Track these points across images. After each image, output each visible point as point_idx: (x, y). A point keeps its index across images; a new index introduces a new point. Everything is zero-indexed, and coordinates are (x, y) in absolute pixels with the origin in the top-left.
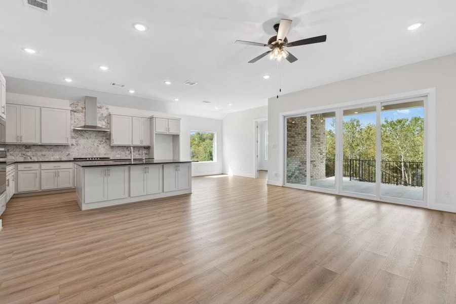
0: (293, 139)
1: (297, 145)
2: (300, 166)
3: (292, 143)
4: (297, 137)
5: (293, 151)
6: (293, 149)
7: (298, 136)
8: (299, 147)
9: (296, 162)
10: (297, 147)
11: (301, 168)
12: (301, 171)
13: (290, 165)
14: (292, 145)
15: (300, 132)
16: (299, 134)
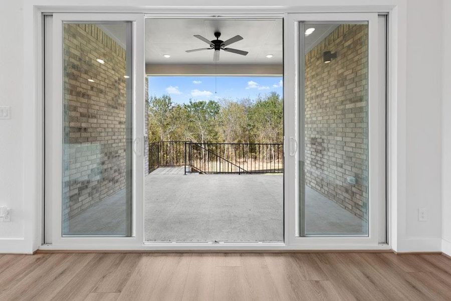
0: (85, 100)
1: (94, 117)
2: (103, 163)
3: (81, 110)
4: (95, 98)
5: (85, 129)
6: (84, 125)
7: (97, 96)
8: (100, 121)
9: (95, 157)
10: (95, 121)
11: (105, 167)
12: (106, 175)
13: (73, 166)
14: (82, 115)
15: (103, 88)
16: (101, 91)
